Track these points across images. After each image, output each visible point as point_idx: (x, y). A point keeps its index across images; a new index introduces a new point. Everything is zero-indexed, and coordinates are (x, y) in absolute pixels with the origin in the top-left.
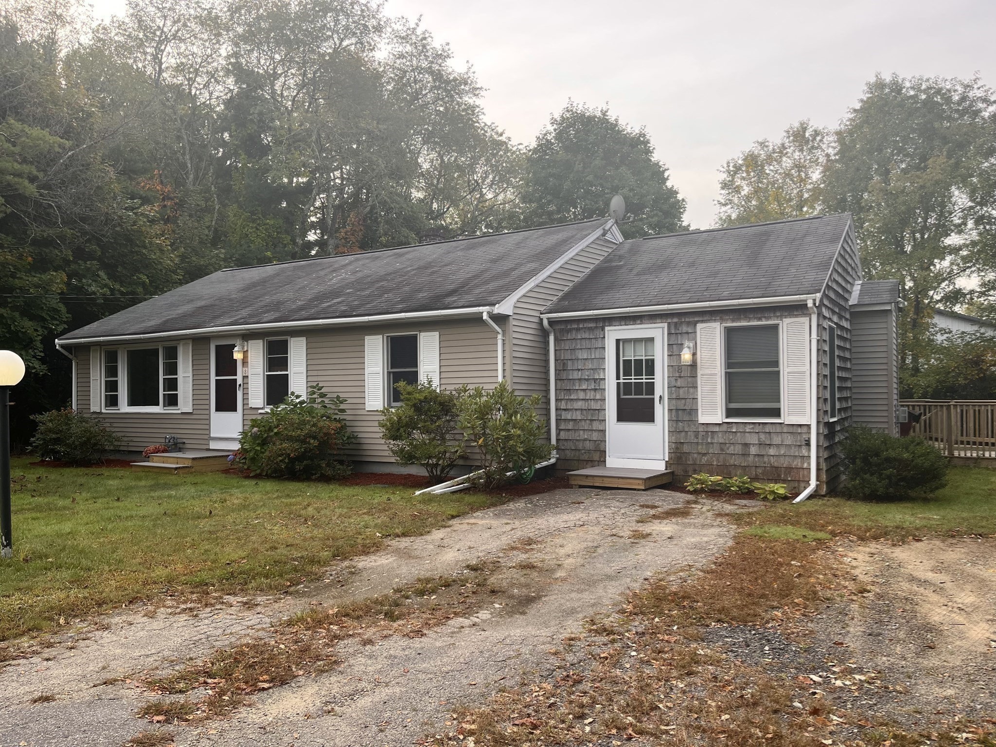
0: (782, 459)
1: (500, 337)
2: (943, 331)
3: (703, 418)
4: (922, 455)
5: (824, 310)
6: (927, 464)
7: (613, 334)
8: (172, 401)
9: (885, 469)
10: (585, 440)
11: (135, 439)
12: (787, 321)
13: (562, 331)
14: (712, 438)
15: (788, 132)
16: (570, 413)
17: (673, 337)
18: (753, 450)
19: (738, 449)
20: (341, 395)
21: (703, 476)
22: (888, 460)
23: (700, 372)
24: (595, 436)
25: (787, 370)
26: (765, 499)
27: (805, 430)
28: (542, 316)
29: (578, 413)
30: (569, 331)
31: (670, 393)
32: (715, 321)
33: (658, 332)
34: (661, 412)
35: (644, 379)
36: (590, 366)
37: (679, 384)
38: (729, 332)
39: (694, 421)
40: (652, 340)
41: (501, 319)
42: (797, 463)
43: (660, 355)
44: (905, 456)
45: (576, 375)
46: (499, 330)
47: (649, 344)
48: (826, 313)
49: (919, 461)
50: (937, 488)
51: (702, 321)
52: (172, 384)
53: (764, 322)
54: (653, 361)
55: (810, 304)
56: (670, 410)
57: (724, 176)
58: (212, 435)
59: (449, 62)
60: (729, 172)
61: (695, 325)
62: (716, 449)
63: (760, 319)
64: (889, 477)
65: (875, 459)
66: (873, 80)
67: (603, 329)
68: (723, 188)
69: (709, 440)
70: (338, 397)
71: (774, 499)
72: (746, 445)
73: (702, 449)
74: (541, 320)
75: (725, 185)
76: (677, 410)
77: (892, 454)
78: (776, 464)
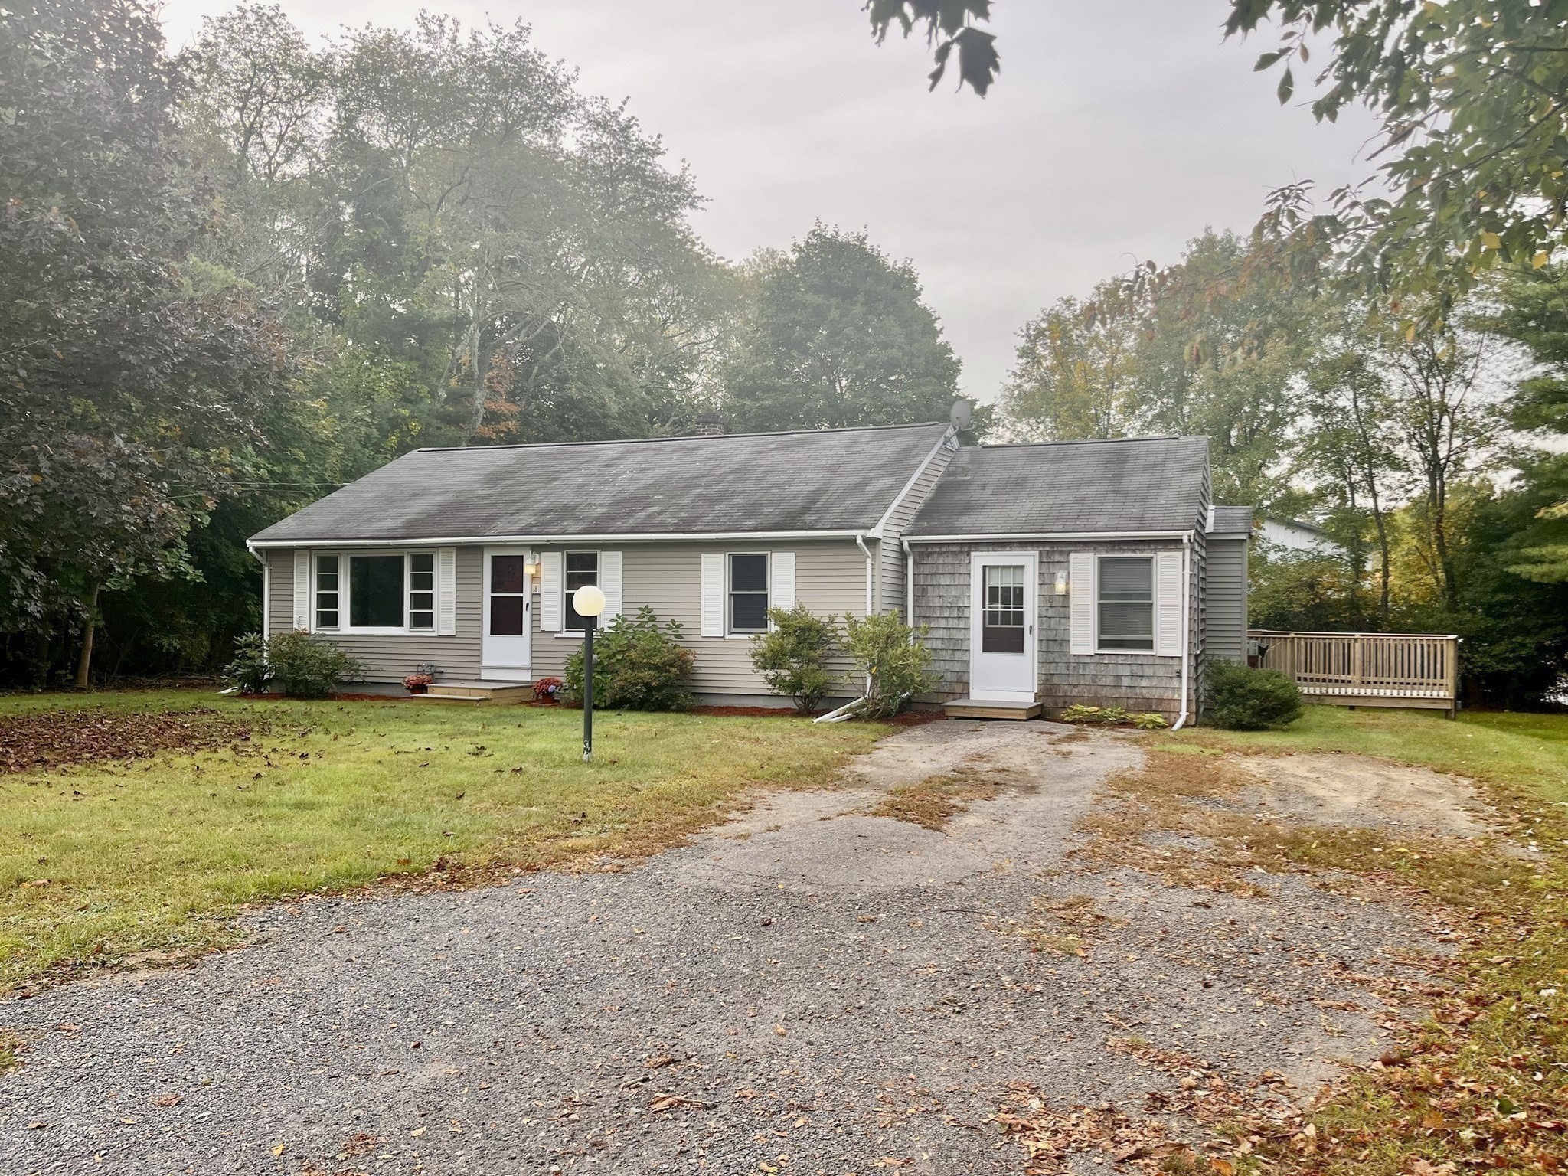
0: (1154, 690)
1: (869, 561)
2: (1277, 548)
3: (1074, 650)
4: (1282, 687)
5: (1196, 545)
6: (1287, 695)
7: (979, 560)
8: (423, 620)
9: (1249, 700)
10: (947, 671)
11: (385, 668)
12: (1161, 554)
13: (921, 554)
14: (1084, 669)
15: (1098, 288)
16: (930, 642)
17: (1045, 566)
18: (1126, 682)
19: (1110, 681)
20: (676, 619)
21: (1080, 708)
22: (1252, 691)
23: (1072, 602)
24: (957, 667)
25: (1160, 603)
26: (1144, 727)
27: (1176, 661)
28: (902, 538)
29: (939, 642)
30: (929, 554)
31: (1041, 623)
32: (1088, 551)
33: (1029, 559)
34: (1031, 642)
35: (1012, 608)
36: (954, 593)
37: (1050, 613)
38: (1102, 561)
39: (1066, 653)
40: (1022, 567)
41: (872, 543)
42: (1168, 694)
43: (1030, 584)
44: (1268, 687)
45: (937, 602)
46: (869, 554)
47: (1018, 572)
48: (1197, 548)
49: (1280, 692)
50: (1294, 719)
51: (1076, 551)
52: (424, 601)
53: (1138, 555)
54: (1021, 589)
55: (1185, 540)
56: (1040, 641)
57: (1022, 342)
58: (485, 663)
59: (658, 159)
60: (1029, 336)
61: (1068, 555)
62: (1088, 681)
63: (1134, 551)
64: (1253, 707)
65: (1239, 691)
66: (1201, 236)
67: (968, 554)
68: (1020, 357)
69: (1081, 672)
70: (673, 621)
71: (1154, 728)
72: (1119, 677)
73: (1072, 680)
74: (901, 542)
75: (1023, 353)
76: (1048, 640)
77: (1257, 685)
78: (1147, 696)
